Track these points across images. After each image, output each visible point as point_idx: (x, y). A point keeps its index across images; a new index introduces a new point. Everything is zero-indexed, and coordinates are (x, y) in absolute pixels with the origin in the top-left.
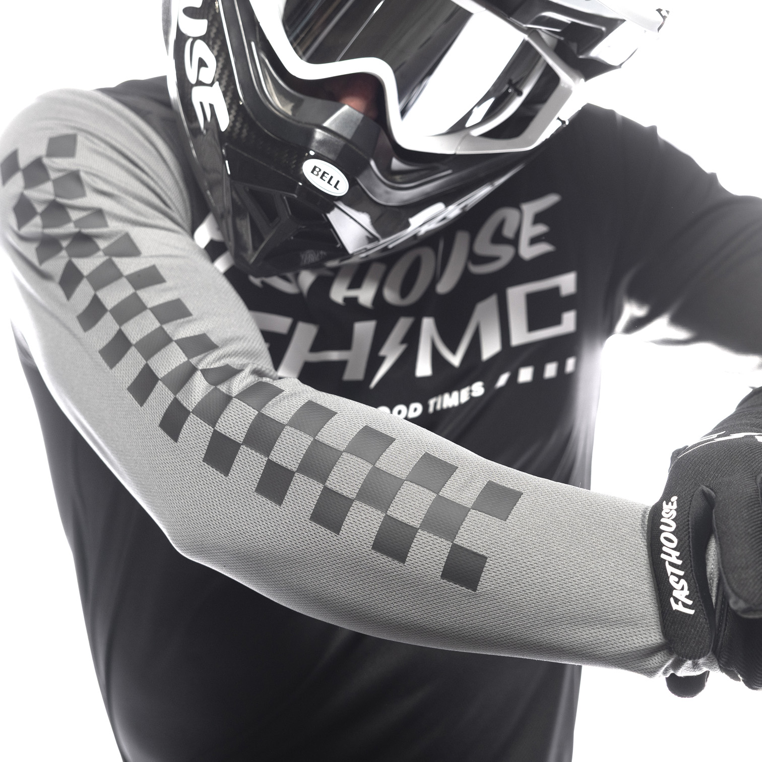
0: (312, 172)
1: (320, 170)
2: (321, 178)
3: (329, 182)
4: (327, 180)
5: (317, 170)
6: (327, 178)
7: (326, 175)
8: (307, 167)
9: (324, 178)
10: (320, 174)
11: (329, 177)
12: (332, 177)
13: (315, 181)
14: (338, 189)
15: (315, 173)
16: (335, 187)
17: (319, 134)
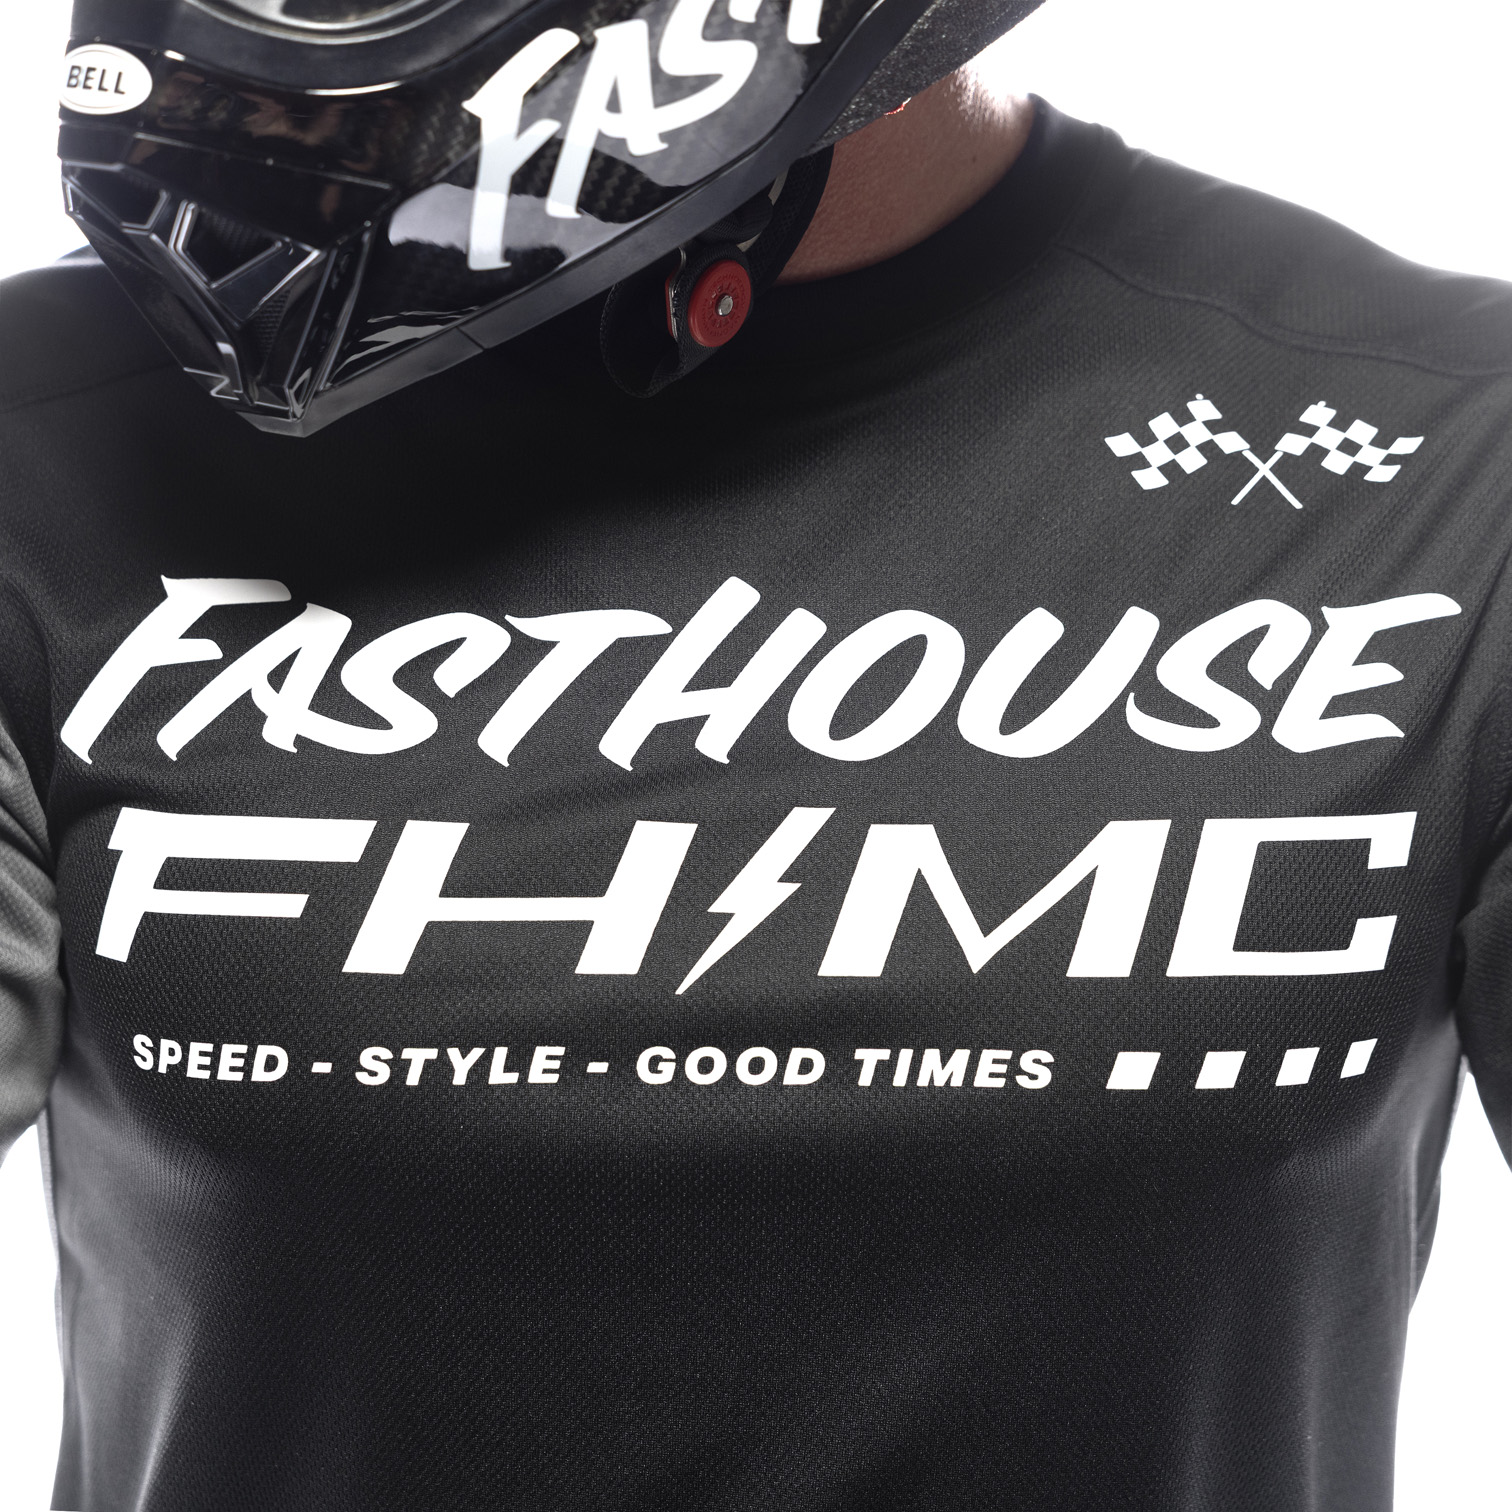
2: (85, 85)
3: (100, 86)
4: (95, 83)
6: (95, 80)
9: (89, 83)
10: (82, 77)
11: (97, 75)
12: (104, 73)
15: (73, 81)
16: (117, 89)
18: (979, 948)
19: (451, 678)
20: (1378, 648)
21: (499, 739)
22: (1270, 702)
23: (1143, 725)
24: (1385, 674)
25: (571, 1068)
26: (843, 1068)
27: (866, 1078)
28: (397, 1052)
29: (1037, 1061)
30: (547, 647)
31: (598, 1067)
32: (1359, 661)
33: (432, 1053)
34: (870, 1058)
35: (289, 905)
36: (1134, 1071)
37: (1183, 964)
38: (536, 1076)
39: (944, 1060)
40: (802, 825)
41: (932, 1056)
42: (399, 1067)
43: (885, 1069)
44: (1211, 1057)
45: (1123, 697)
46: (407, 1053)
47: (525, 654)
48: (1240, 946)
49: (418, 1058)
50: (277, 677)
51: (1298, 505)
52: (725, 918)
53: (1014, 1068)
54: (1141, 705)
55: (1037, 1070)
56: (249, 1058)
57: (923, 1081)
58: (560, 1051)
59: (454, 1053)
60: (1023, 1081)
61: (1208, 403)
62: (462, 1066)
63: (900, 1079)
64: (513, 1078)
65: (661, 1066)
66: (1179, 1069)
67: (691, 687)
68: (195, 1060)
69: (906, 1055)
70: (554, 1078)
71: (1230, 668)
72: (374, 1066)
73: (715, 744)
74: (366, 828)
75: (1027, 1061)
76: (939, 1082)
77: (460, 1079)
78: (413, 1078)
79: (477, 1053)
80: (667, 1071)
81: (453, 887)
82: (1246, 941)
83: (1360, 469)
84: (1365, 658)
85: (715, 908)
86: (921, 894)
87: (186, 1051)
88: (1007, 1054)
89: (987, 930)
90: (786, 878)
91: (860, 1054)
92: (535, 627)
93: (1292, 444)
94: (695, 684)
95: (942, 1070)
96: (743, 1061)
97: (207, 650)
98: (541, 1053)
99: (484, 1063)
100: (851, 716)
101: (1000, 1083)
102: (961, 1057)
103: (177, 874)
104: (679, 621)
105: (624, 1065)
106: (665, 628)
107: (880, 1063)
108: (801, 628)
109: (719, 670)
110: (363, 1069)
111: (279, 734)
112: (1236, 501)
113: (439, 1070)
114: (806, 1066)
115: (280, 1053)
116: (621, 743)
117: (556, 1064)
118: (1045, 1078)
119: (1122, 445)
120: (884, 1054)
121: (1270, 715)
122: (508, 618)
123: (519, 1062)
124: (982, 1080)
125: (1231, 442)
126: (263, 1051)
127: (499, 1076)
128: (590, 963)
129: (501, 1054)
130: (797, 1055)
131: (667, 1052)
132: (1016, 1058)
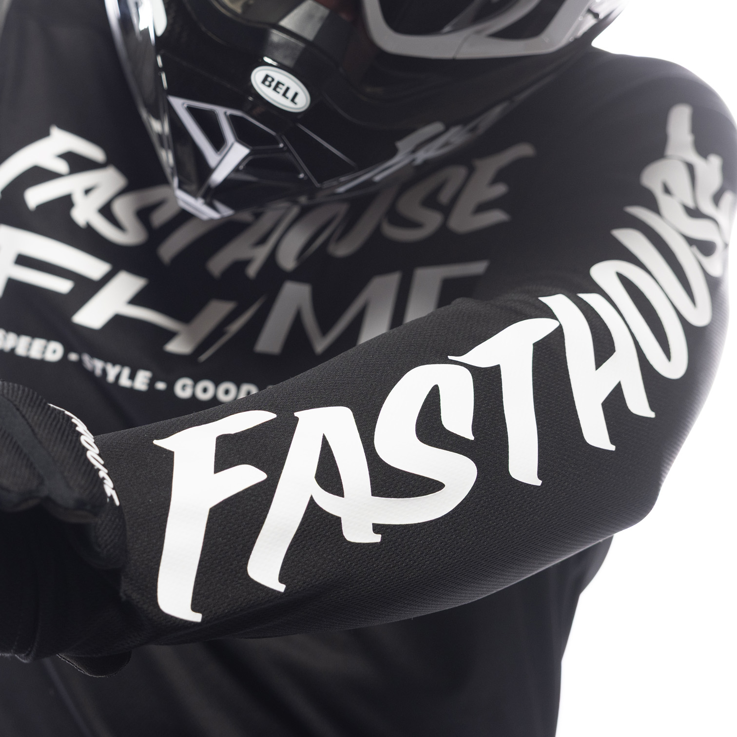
0: (263, 82)
1: (273, 80)
2: (275, 89)
3: (284, 95)
4: (282, 92)
5: (269, 79)
6: (282, 89)
7: (280, 86)
8: (257, 76)
9: (278, 90)
10: (274, 84)
11: (284, 88)
12: (288, 89)
13: (266, 93)
14: (296, 104)
15: (267, 83)
16: (293, 100)
17: (276, 36)
31: (161, 386)
32: (490, 184)
35: (64, 287)
38: (138, 385)
58: (150, 375)
59: (109, 366)
62: (112, 373)
64: (129, 384)
65: (186, 388)
71: (431, 201)
74: (107, 267)
77: (110, 380)
79: (118, 368)
80: (189, 390)
81: (134, 302)
84: (493, 182)
96: (221, 389)
98: (142, 374)
99: (120, 374)
117: (147, 381)
127: (125, 382)
129: (126, 370)
130: (245, 387)
131: (190, 382)
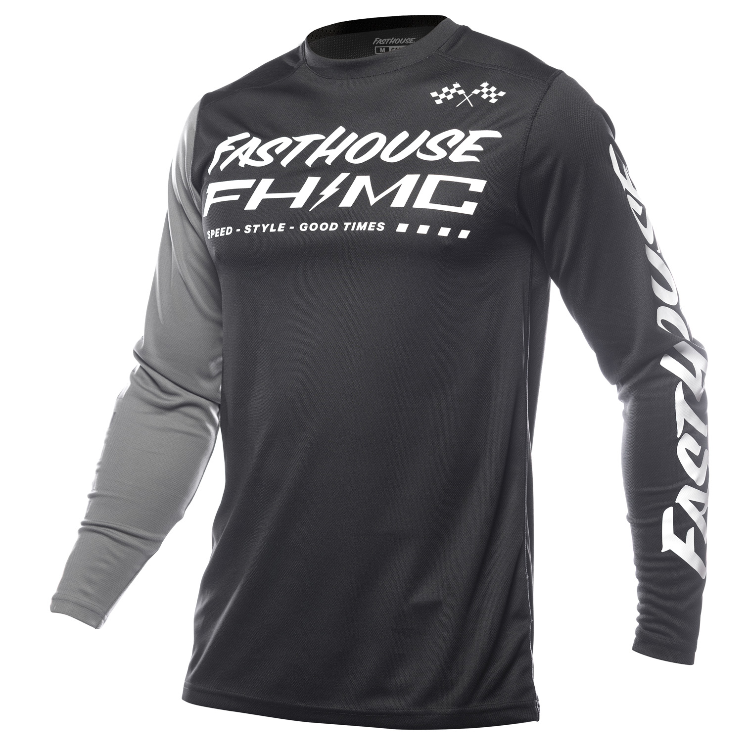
18: (373, 200)
19: (278, 151)
20: (480, 142)
21: (284, 163)
22: (450, 151)
23: (420, 155)
24: (479, 148)
25: (287, 228)
26: (341, 226)
27: (346, 229)
28: (252, 226)
29: (381, 225)
30: (299, 143)
31: (292, 228)
32: (475, 143)
33: (259, 226)
34: (347, 224)
35: (236, 197)
36: (402, 228)
37: (417, 205)
38: (279, 230)
39: (362, 224)
40: (343, 176)
41: (360, 224)
42: (253, 229)
43: (350, 227)
44: (421, 226)
45: (417, 149)
46: (254, 226)
47: (295, 144)
48: (431, 202)
49: (256, 226)
50: (244, 153)
51: (472, 106)
52: (323, 196)
53: (376, 226)
54: (420, 151)
55: (381, 226)
56: (226, 230)
57: (357, 229)
58: (284, 224)
59: (263, 225)
60: (378, 229)
61: (458, 84)
62: (265, 228)
63: (353, 229)
64: (275, 230)
65: (305, 227)
66: (413, 228)
67: (327, 149)
68: (217, 232)
69: (355, 224)
70: (283, 230)
71: (443, 144)
72: (248, 229)
73: (329, 161)
74: (253, 181)
75: (379, 225)
76: (361, 230)
77: (264, 231)
78: (255, 231)
79: (268, 225)
80: (306, 228)
81: (269, 192)
82: (433, 201)
83: (490, 98)
84: (476, 143)
85: (321, 194)
86: (364, 190)
87: (215, 231)
88: (375, 223)
89: (375, 196)
90: (337, 188)
91: (345, 224)
92: (297, 139)
93: (476, 92)
94: (329, 148)
95: (361, 227)
96: (321, 225)
97: (233, 148)
98: (281, 225)
99: (269, 228)
100: (358, 155)
101: (373, 229)
102: (366, 224)
103: (218, 194)
104: (327, 136)
105: (297, 227)
106: (324, 137)
107: (349, 225)
108: (353, 136)
109: (334, 146)
110: (245, 230)
111: (242, 164)
112: (457, 106)
113: (260, 229)
114: (334, 226)
115: (231, 228)
116: (309, 162)
117: (283, 227)
118: (383, 228)
119: (434, 94)
120: (350, 224)
121: (449, 154)
122: (293, 137)
123: (276, 227)
124: (370, 229)
125: (461, 92)
126: (228, 228)
127: (272, 230)
128: (293, 206)
129: (273, 225)
130: (332, 224)
131: (306, 224)
132: (377, 224)
